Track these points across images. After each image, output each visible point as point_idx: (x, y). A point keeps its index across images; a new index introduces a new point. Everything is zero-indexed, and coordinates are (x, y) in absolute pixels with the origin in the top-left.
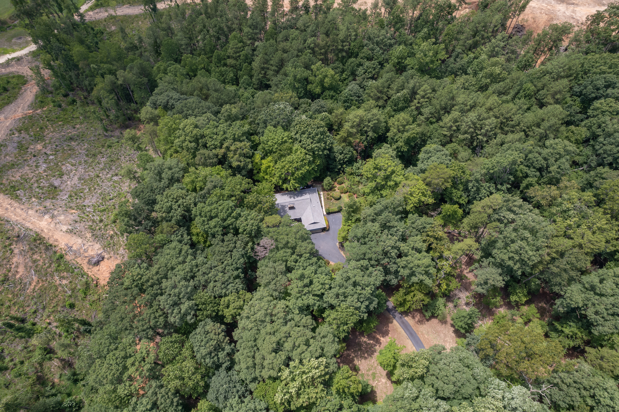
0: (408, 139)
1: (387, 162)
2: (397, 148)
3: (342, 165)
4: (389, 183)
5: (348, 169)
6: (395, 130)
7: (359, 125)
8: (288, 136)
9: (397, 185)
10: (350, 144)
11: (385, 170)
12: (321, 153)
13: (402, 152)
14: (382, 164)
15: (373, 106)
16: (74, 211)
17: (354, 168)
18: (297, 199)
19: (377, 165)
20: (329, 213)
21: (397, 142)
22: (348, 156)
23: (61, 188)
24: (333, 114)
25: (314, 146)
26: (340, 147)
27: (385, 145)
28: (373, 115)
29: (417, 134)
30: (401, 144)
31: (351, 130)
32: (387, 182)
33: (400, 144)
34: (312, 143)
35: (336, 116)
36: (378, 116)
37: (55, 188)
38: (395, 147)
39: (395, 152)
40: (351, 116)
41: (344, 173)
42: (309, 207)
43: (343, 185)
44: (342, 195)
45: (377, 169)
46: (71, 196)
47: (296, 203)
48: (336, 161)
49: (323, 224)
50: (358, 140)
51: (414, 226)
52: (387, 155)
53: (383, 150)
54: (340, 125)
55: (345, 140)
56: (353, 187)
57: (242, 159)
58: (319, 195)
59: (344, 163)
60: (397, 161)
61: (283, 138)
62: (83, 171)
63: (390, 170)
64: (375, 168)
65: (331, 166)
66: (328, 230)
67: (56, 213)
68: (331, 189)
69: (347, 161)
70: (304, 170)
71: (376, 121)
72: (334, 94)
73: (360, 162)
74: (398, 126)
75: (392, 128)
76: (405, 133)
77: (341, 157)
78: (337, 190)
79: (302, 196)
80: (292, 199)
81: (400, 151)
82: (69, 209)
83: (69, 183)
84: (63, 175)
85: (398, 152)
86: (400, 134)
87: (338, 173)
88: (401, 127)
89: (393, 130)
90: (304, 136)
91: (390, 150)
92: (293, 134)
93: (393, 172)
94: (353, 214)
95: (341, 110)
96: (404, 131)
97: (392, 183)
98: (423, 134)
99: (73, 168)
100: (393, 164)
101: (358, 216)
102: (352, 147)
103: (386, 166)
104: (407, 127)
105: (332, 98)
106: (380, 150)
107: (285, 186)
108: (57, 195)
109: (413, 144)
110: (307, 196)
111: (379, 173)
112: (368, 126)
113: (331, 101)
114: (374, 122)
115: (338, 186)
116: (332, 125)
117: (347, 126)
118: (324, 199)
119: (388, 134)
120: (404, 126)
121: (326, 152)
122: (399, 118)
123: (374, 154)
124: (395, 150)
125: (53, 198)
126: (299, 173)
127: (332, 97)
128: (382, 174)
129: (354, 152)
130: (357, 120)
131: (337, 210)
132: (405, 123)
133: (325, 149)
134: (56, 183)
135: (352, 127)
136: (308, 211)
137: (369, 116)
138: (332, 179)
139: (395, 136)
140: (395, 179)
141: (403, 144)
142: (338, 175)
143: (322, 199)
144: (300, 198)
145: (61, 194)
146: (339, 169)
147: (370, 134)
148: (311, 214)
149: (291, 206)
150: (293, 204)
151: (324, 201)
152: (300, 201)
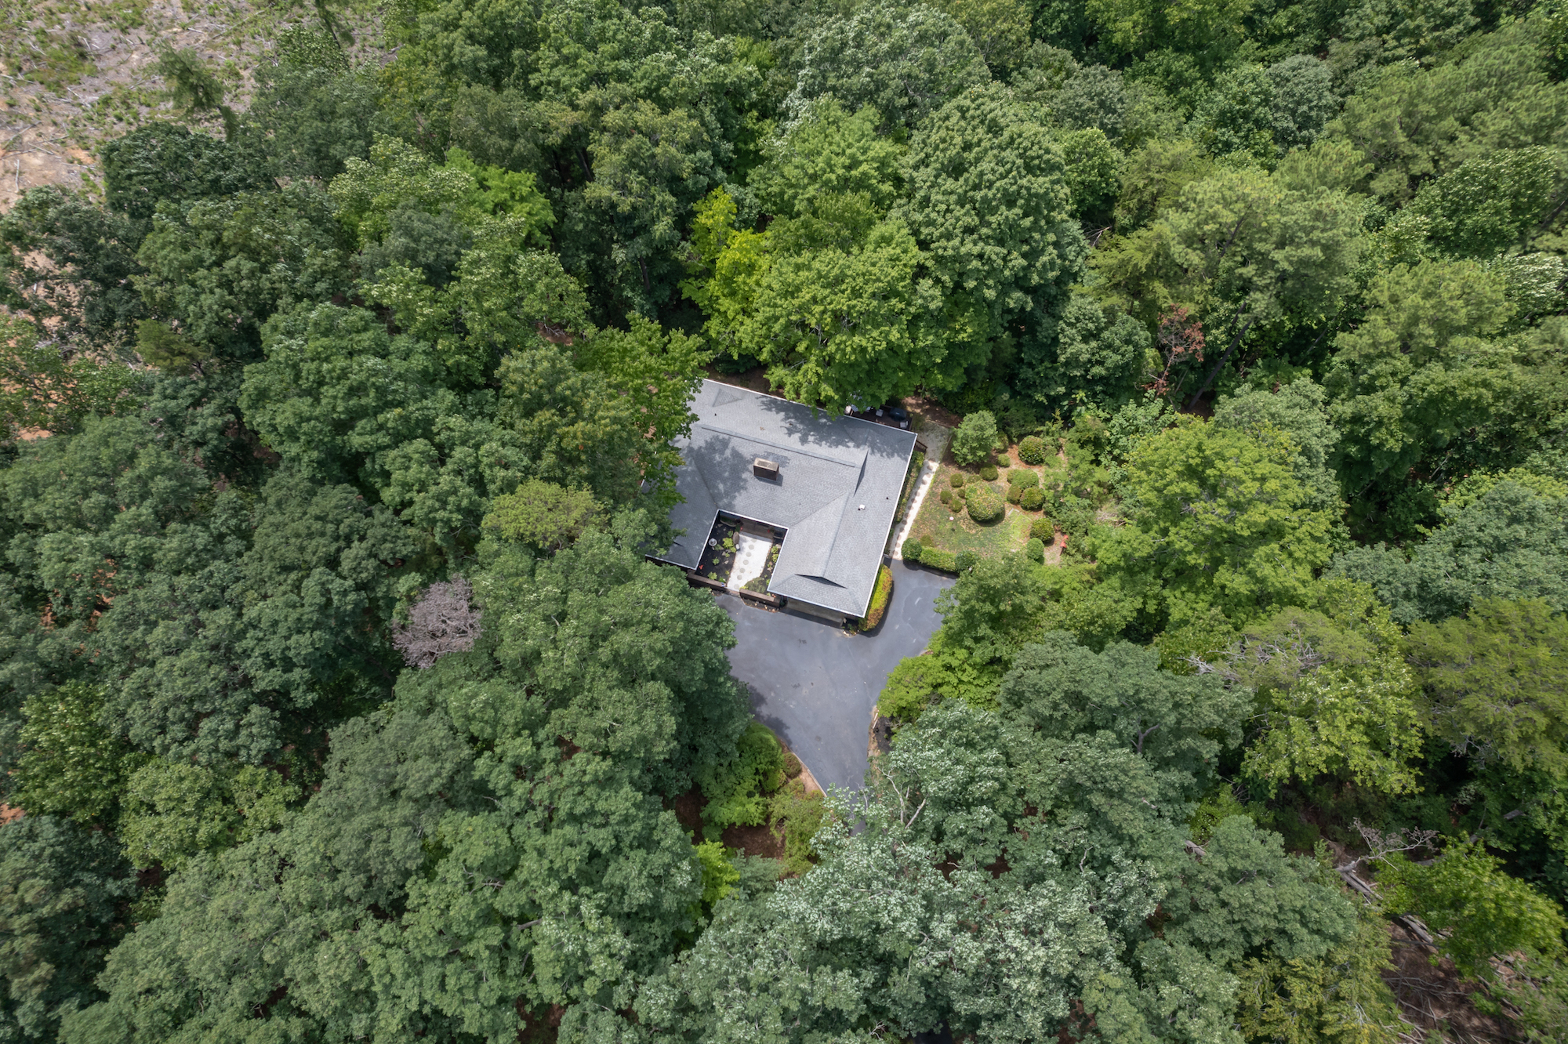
0: (1432, 401)
1: (1263, 468)
2: (1357, 419)
3: (1072, 384)
4: (1223, 575)
5: (1089, 417)
6: (1387, 334)
7: (1223, 242)
8: (883, 163)
9: (1262, 600)
10: (1149, 313)
11: (1237, 507)
12: (990, 294)
13: (1369, 449)
14: (1236, 471)
15: (1339, 170)
16: (82, 155)
17: (1118, 420)
18: (813, 447)
19: (1208, 463)
20: (913, 563)
21: (1369, 389)
22: (1113, 359)
23: (100, 65)
24: (1141, 155)
25: (968, 247)
26: (1097, 309)
27: (1303, 379)
28: (1318, 215)
29: (1503, 394)
30: (1383, 409)
31: (1178, 250)
32: (1216, 563)
33: (1379, 405)
34: (969, 230)
35: (1145, 169)
36: (1339, 232)
37: (83, 56)
38: (1347, 409)
39: (1336, 435)
40: (1206, 188)
41: (1068, 421)
42: (840, 503)
43: (1038, 472)
44: (1011, 512)
45: (1203, 482)
46: (106, 102)
47: (795, 461)
48: (1054, 359)
49: (855, 600)
50: (1190, 309)
51: (1229, 891)
52: (1285, 436)
53: (1279, 402)
54: (1144, 214)
55: (1133, 285)
56: (1070, 499)
57: (635, 181)
58: (915, 470)
59: (1089, 383)
60: (1326, 484)
61: (854, 164)
62: (205, 37)
63: (1258, 515)
64: (1191, 472)
65: (1026, 373)
66: (873, 632)
67: (29, 136)
68: (983, 464)
69: (1101, 379)
70: (872, 340)
71: (1317, 253)
72: (1194, 73)
73: (1155, 408)
74: (1415, 320)
75: (1376, 318)
76: (1436, 370)
77: (1083, 350)
78: (1002, 483)
79: (837, 443)
80: (794, 441)
81: (1363, 441)
82: (72, 142)
83: (135, 56)
84: (136, 24)
85: (1349, 439)
86: (1402, 362)
87: (1044, 413)
88: (1425, 329)
89: (1380, 329)
90: (949, 184)
91: (1316, 416)
92: (911, 159)
93: (1272, 532)
94: (984, 630)
95: (1185, 147)
96: (1432, 354)
97: (1238, 583)
98: (1527, 406)
99: (183, 17)
100: (1296, 493)
101: (1004, 651)
102: (1152, 327)
103: (1251, 487)
104: (1459, 341)
105: (1172, 89)
106: (1264, 396)
107: (777, 374)
108: (71, 81)
109: (1445, 433)
110: (853, 454)
111: (1197, 506)
112: (1265, 262)
113: (1160, 99)
114: (1306, 251)
115: (1016, 466)
116: (1110, 200)
117: (1170, 225)
118: (931, 494)
119: (1343, 339)
120: (1446, 329)
121: (1015, 298)
122: (1436, 283)
123: (1226, 406)
124: (1339, 423)
125: (57, 87)
126: (846, 345)
127: (1174, 85)
128: (1209, 514)
129: (1150, 353)
130: (1228, 217)
131: (951, 565)
132: (1461, 317)
133: (1019, 282)
134: (97, 42)
135: (1191, 240)
136: (828, 517)
137: (1300, 212)
138: (1003, 426)
139: (1370, 359)
140: (1267, 570)
141: (1397, 412)
142: (1041, 420)
143: (923, 491)
144: (824, 450)
145: (87, 82)
146: (1055, 401)
147: (1260, 302)
148: (832, 534)
149: (770, 465)
150: (783, 461)
151: (926, 500)
152: (815, 462)
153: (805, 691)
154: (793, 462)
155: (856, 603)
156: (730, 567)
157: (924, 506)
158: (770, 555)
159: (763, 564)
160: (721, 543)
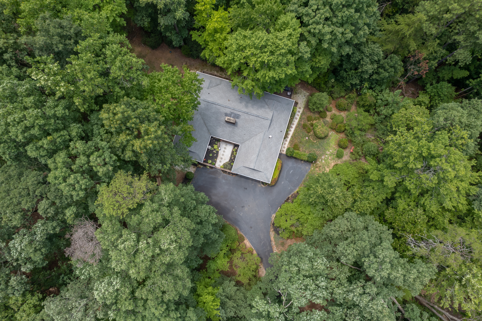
3: (363, 80)
18: (251, 110)
20: (290, 157)
42: (262, 135)
43: (344, 114)
44: (331, 133)
47: (243, 116)
48: (357, 70)
49: (267, 176)
56: (357, 133)
66: (273, 186)
68: (321, 112)
70: (278, 74)
78: (328, 119)
79: (262, 107)
80: (243, 107)
115: (335, 111)
118: (299, 124)
131: (306, 159)
136: (256, 141)
142: (347, 92)
143: (296, 123)
146: (354, 86)
148: (258, 150)
149: (232, 120)
150: (237, 116)
151: (296, 127)
152: (251, 117)
153: (246, 209)
154: (242, 117)
155: (267, 178)
156: (216, 157)
157: (296, 130)
158: (233, 152)
159: (230, 156)
160: (213, 147)
